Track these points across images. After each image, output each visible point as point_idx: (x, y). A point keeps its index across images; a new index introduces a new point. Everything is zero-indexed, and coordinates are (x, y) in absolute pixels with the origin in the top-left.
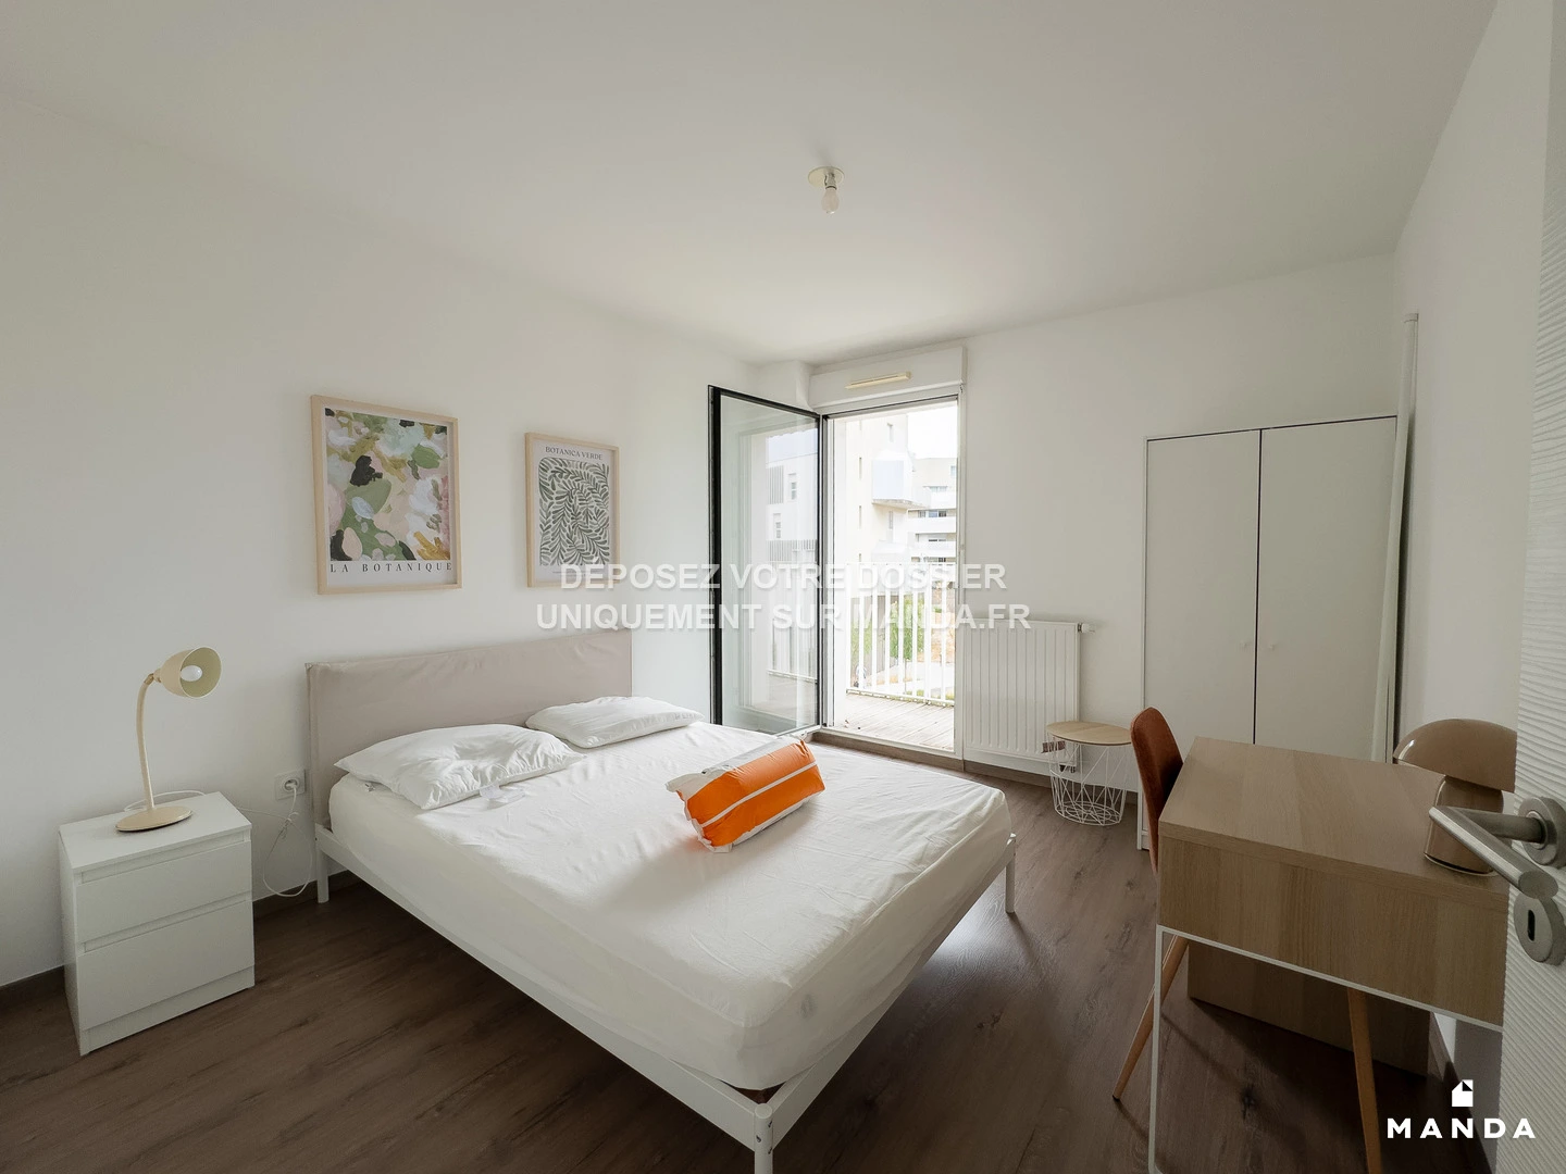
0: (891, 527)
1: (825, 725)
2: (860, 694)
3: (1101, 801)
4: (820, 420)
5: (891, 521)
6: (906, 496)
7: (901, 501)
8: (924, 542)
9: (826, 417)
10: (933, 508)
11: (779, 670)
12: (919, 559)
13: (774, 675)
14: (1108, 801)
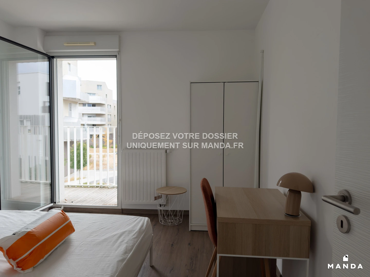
0: (71, 110)
1: (55, 203)
2: (69, 187)
3: (168, 216)
4: (50, 58)
5: (70, 108)
6: (78, 96)
7: (75, 99)
8: (86, 118)
9: (53, 57)
10: (90, 102)
11: (23, 180)
12: (84, 125)
13: (22, 182)
14: (171, 215)
